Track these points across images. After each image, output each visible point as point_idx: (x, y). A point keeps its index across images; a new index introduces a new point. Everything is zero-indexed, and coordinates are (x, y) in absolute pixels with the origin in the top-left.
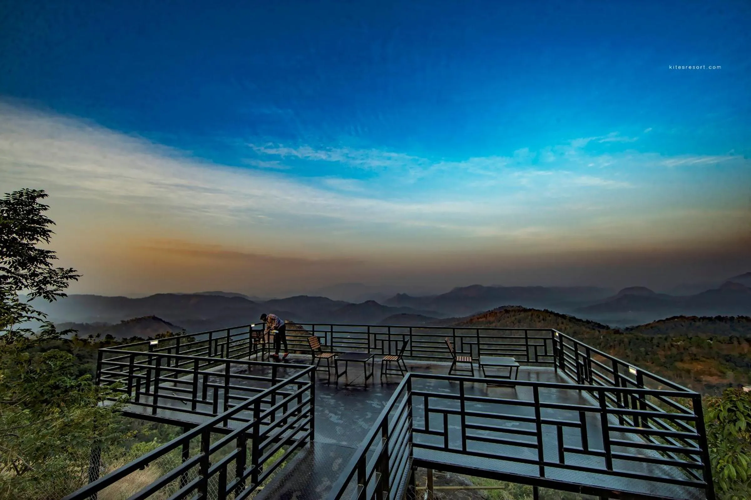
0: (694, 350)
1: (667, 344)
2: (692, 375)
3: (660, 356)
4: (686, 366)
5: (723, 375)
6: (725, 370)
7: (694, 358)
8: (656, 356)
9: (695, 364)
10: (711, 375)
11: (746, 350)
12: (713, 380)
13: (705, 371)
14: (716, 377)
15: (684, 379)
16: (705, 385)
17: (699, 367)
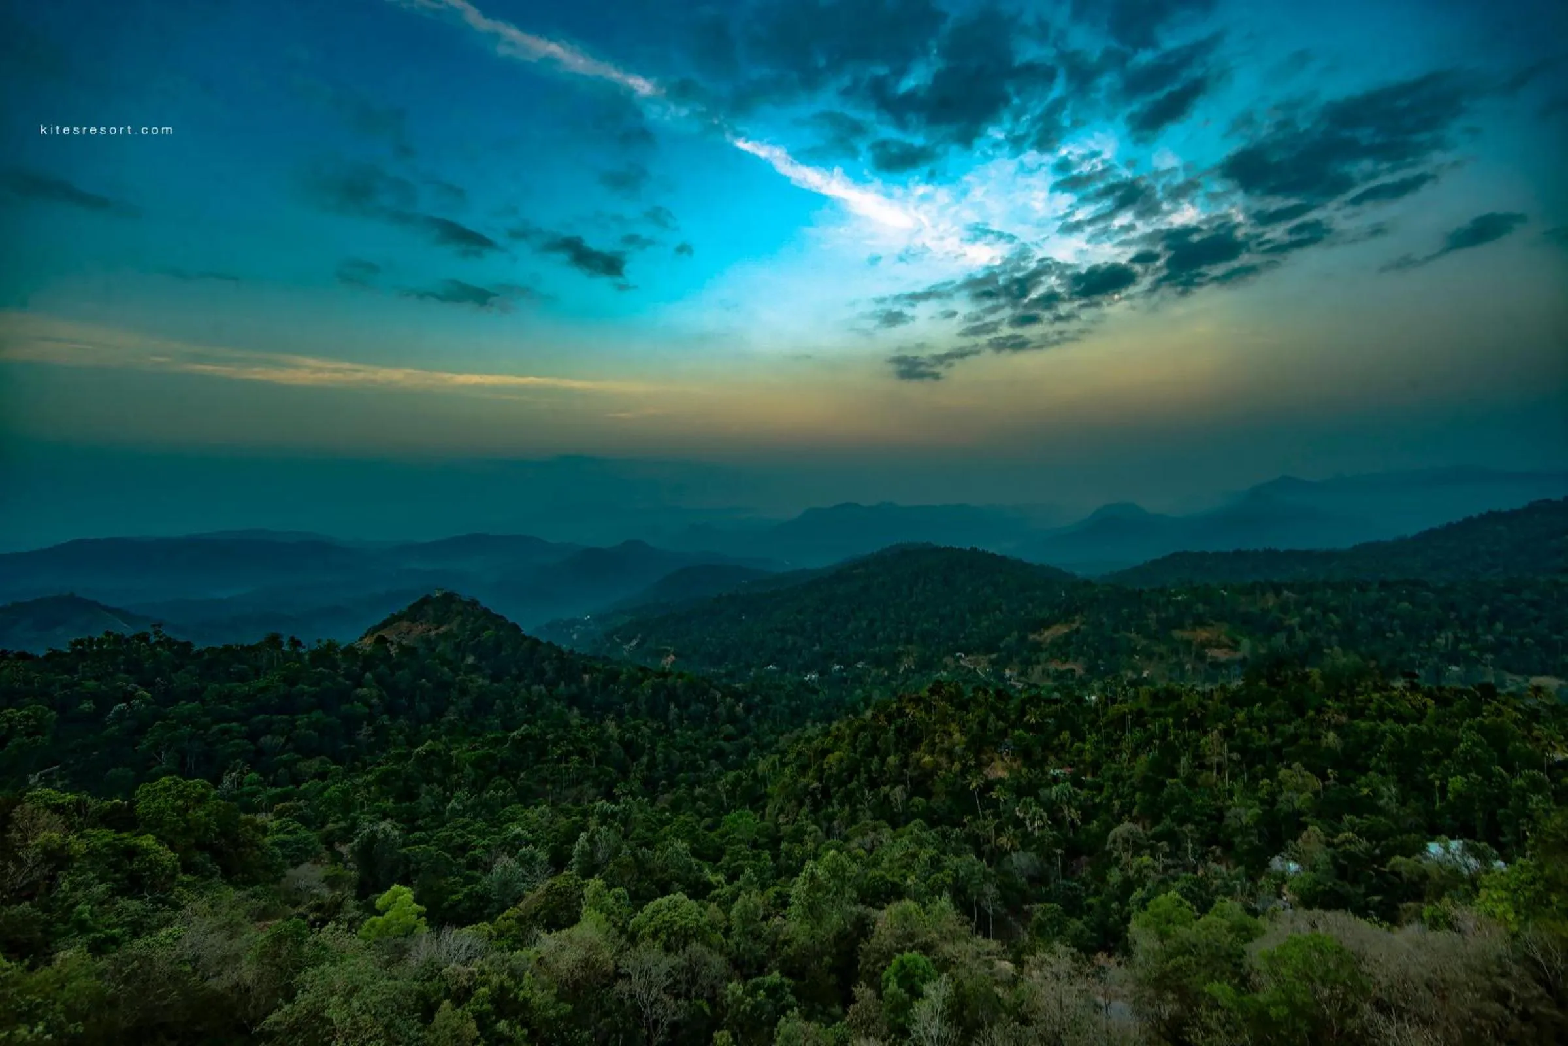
0: (1200, 607)
1: (1162, 600)
2: (1193, 648)
3: (1150, 621)
4: (1185, 635)
5: (1235, 646)
6: (1239, 638)
7: (1200, 622)
8: (1145, 622)
9: (1199, 630)
10: (1219, 646)
11: (1270, 604)
12: (1221, 655)
13: (1211, 641)
14: (1225, 650)
15: (1181, 656)
16: (1210, 664)
17: (1203, 634)
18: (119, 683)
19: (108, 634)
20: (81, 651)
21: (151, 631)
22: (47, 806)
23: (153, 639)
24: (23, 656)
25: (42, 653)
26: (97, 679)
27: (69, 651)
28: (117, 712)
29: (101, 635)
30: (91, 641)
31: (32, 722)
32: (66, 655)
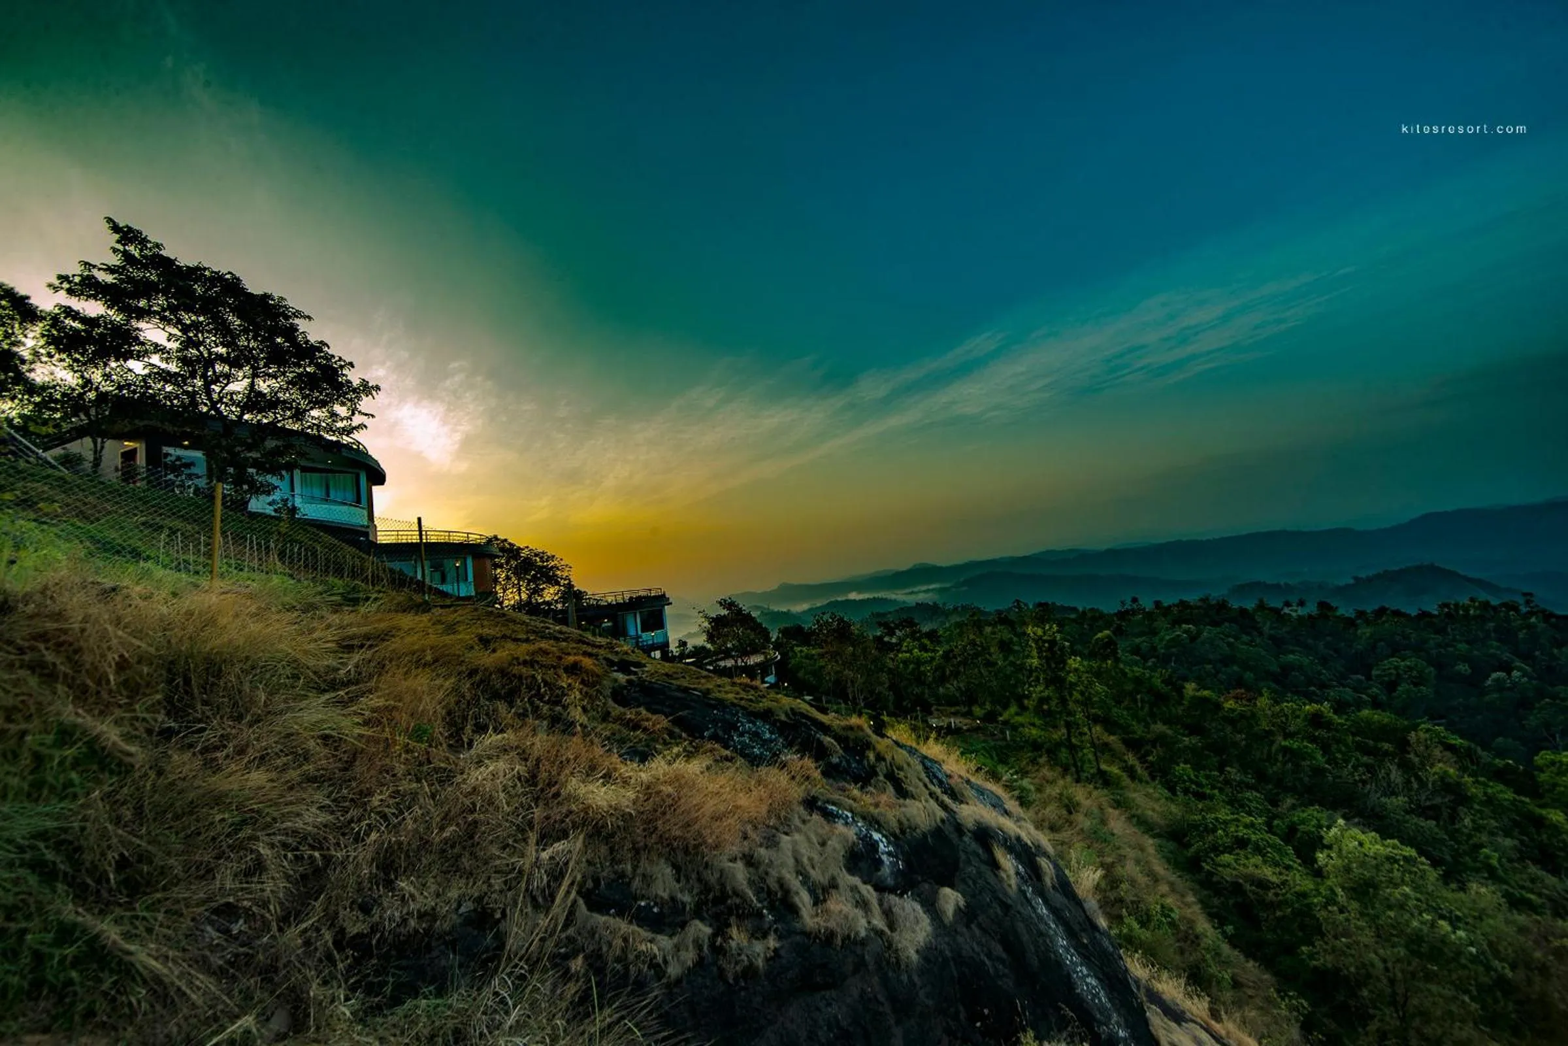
18: (1492, 651)
19: (1472, 600)
20: (1451, 614)
21: (1521, 600)
22: (1441, 743)
23: (1524, 609)
24: (1397, 613)
25: (1414, 612)
26: (1468, 642)
27: (1436, 613)
28: (1493, 680)
29: (1467, 602)
30: (1456, 605)
31: (1415, 673)
32: (1435, 616)
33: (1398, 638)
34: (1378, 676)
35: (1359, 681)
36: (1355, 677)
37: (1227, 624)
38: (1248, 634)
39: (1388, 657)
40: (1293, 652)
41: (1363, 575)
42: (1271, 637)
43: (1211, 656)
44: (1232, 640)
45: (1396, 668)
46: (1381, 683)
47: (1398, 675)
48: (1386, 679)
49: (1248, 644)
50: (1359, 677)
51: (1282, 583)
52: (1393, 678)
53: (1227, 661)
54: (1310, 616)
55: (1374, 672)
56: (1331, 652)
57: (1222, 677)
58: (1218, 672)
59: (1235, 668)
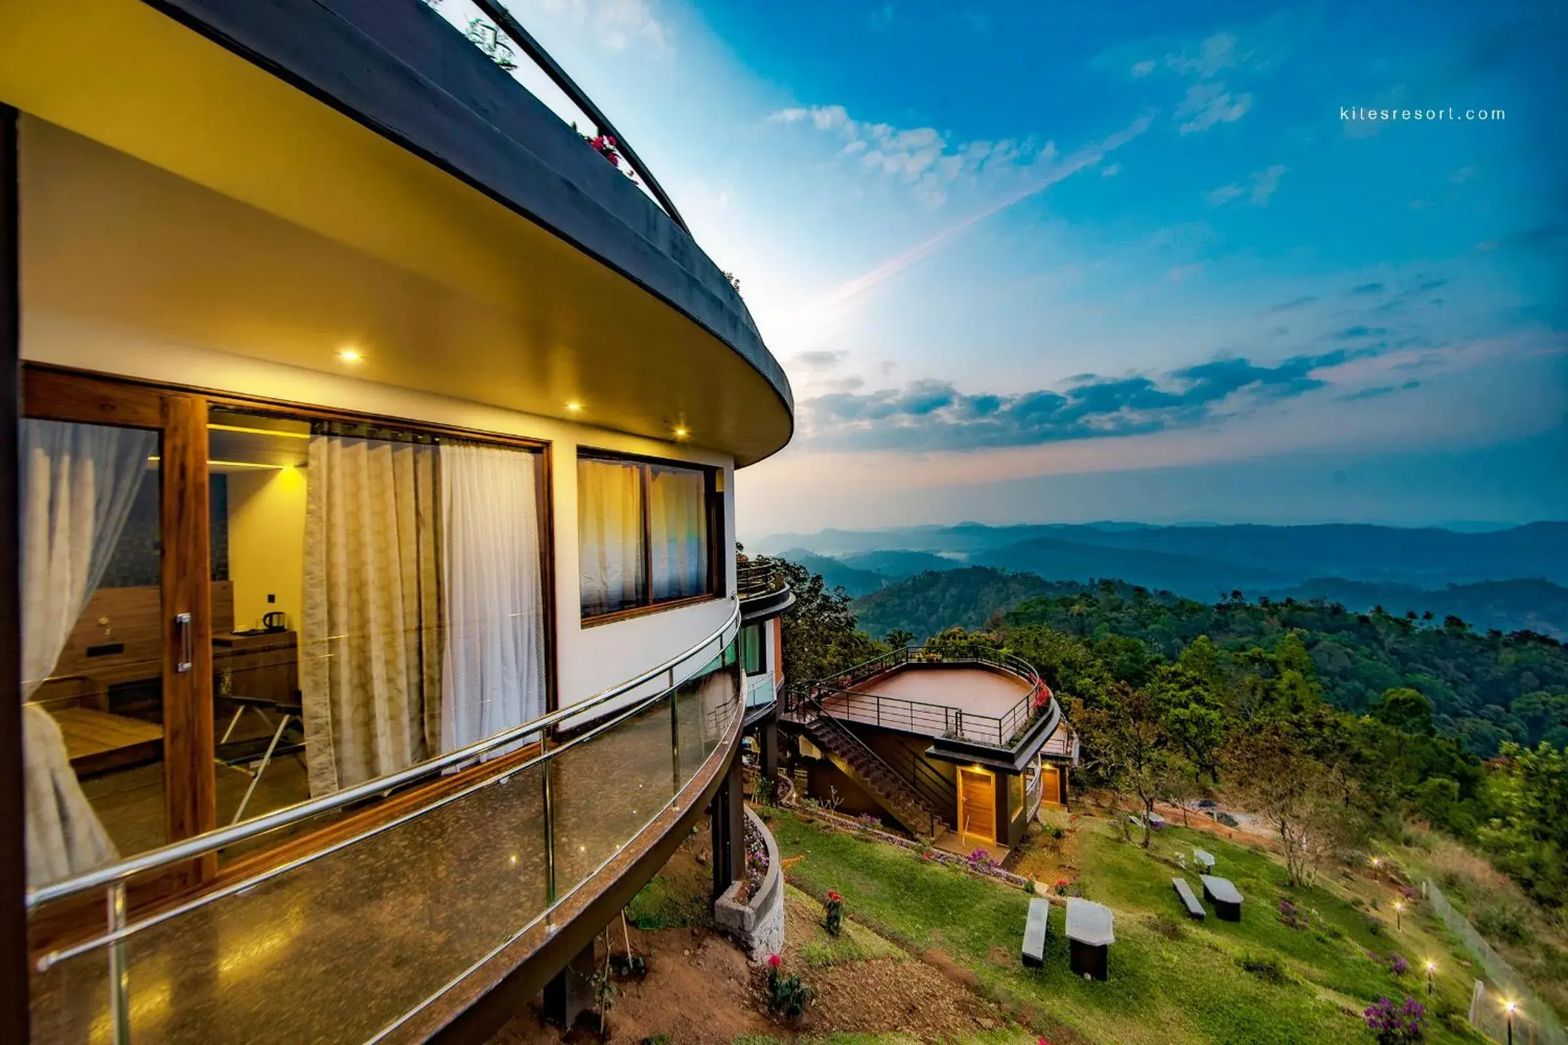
33: (1547, 669)
34: (1519, 710)
35: (1497, 713)
36: (1493, 707)
37: (1344, 632)
38: (1368, 645)
39: (1534, 690)
40: (1420, 671)
41: (1460, 581)
42: (1393, 652)
43: (1329, 667)
44: (1349, 650)
45: (1544, 703)
46: (1523, 717)
47: (1546, 712)
48: (1530, 714)
49: (1369, 657)
50: (1498, 707)
51: (1364, 582)
52: (1539, 713)
53: (1345, 675)
54: (1439, 632)
55: (1515, 704)
56: (1464, 676)
57: (1340, 691)
58: (1335, 686)
59: (1357, 684)
